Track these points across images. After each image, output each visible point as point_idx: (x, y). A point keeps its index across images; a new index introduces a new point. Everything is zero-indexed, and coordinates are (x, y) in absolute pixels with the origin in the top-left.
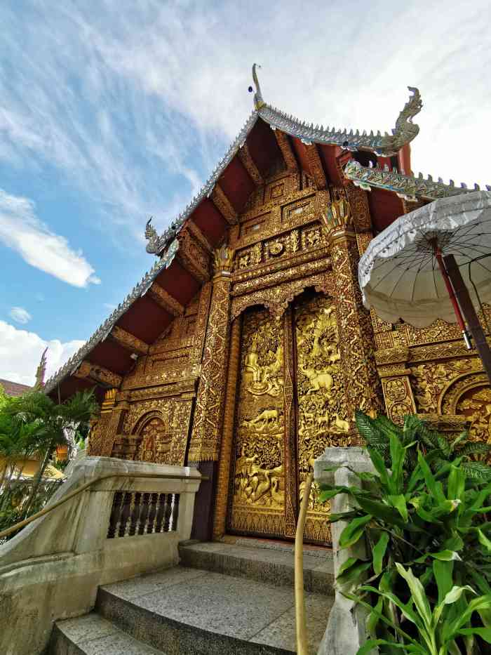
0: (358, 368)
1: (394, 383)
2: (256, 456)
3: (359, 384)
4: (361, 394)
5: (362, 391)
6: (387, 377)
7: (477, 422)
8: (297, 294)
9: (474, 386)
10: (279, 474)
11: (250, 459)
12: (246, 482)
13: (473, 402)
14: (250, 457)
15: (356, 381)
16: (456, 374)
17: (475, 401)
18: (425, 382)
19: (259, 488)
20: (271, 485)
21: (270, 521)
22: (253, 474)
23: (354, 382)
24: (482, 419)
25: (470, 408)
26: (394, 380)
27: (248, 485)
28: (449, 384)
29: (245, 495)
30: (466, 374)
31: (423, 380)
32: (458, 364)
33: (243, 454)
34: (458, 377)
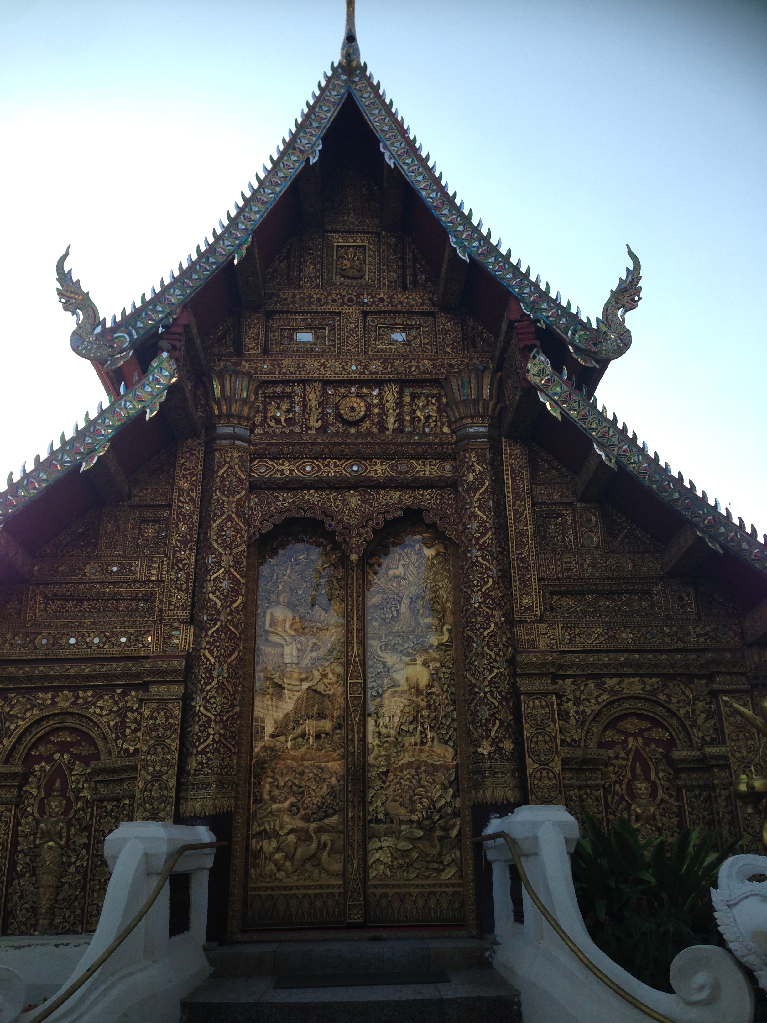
0: (493, 675)
1: (537, 702)
2: (292, 799)
3: (493, 701)
4: (494, 713)
5: (495, 710)
6: (530, 694)
7: (617, 757)
8: (389, 517)
9: (622, 713)
10: (332, 827)
11: (281, 806)
12: (274, 844)
13: (617, 733)
14: (280, 802)
15: (489, 696)
16: (606, 697)
17: (619, 732)
18: (571, 703)
19: (298, 854)
20: (322, 847)
21: (318, 903)
22: (286, 831)
23: (485, 696)
24: (622, 755)
25: (613, 739)
26: (537, 698)
27: (278, 849)
28: (597, 708)
29: (271, 867)
30: (616, 697)
31: (569, 700)
32: (610, 682)
33: (266, 797)
34: (608, 701)
